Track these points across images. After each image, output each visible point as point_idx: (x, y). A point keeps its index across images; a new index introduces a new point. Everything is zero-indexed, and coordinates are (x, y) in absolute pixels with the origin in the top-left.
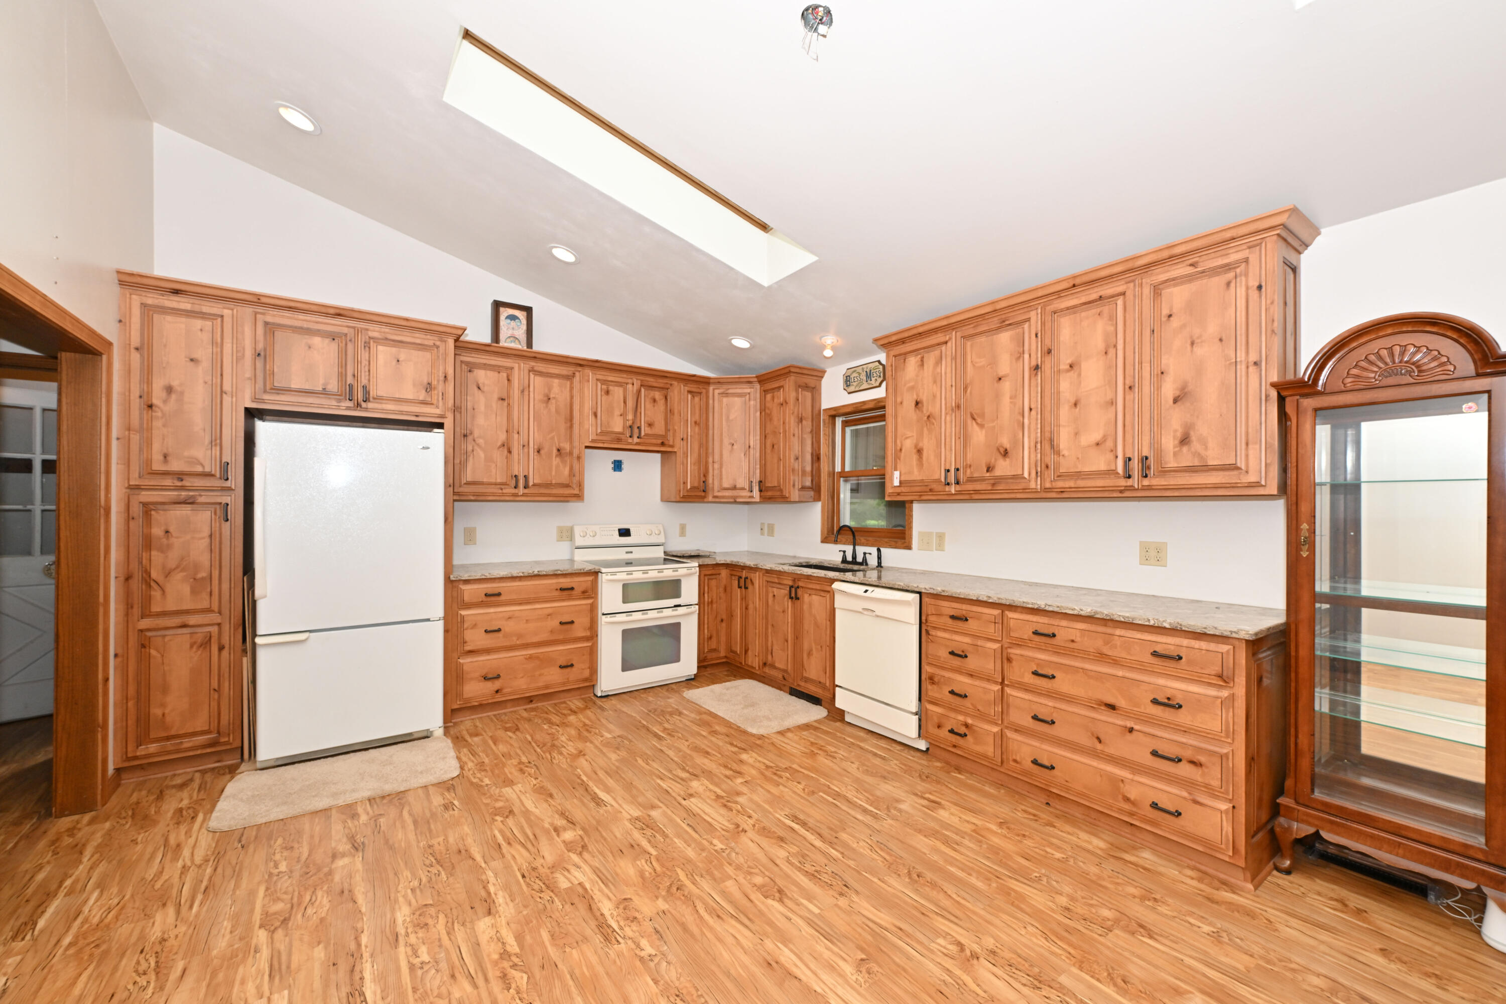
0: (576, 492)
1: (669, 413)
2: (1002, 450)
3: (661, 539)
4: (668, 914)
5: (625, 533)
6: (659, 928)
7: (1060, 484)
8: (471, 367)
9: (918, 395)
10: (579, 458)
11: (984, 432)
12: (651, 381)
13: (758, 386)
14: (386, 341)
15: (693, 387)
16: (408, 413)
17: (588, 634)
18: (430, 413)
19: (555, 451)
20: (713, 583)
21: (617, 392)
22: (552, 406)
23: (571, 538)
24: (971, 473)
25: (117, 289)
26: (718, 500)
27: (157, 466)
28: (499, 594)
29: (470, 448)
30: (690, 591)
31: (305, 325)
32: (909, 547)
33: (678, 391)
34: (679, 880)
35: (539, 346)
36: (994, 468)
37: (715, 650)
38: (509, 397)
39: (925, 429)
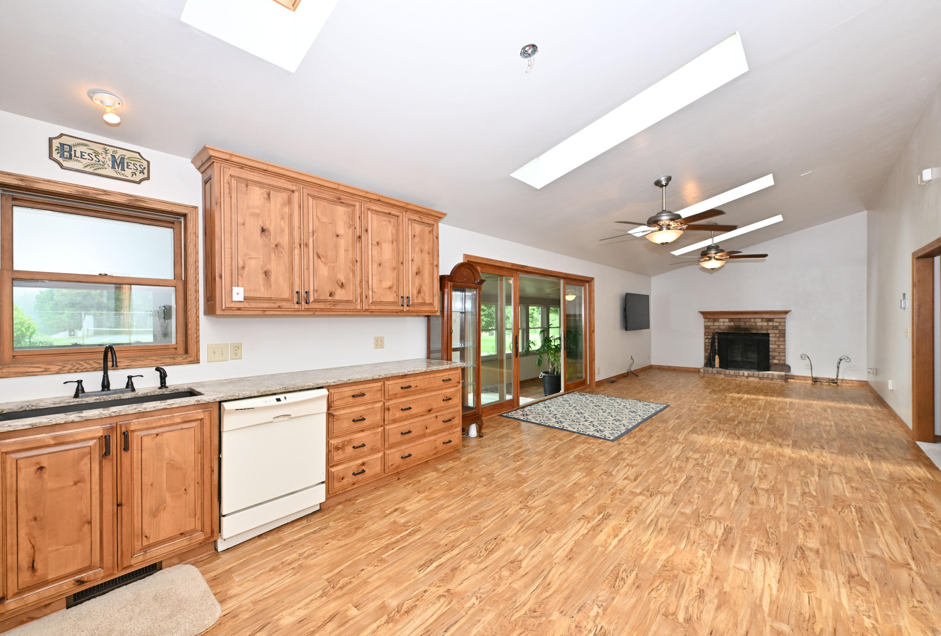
2: (340, 283)
7: (373, 307)
9: (263, 222)
11: (327, 268)
24: (318, 296)
32: (197, 363)
36: (334, 294)
39: (273, 255)
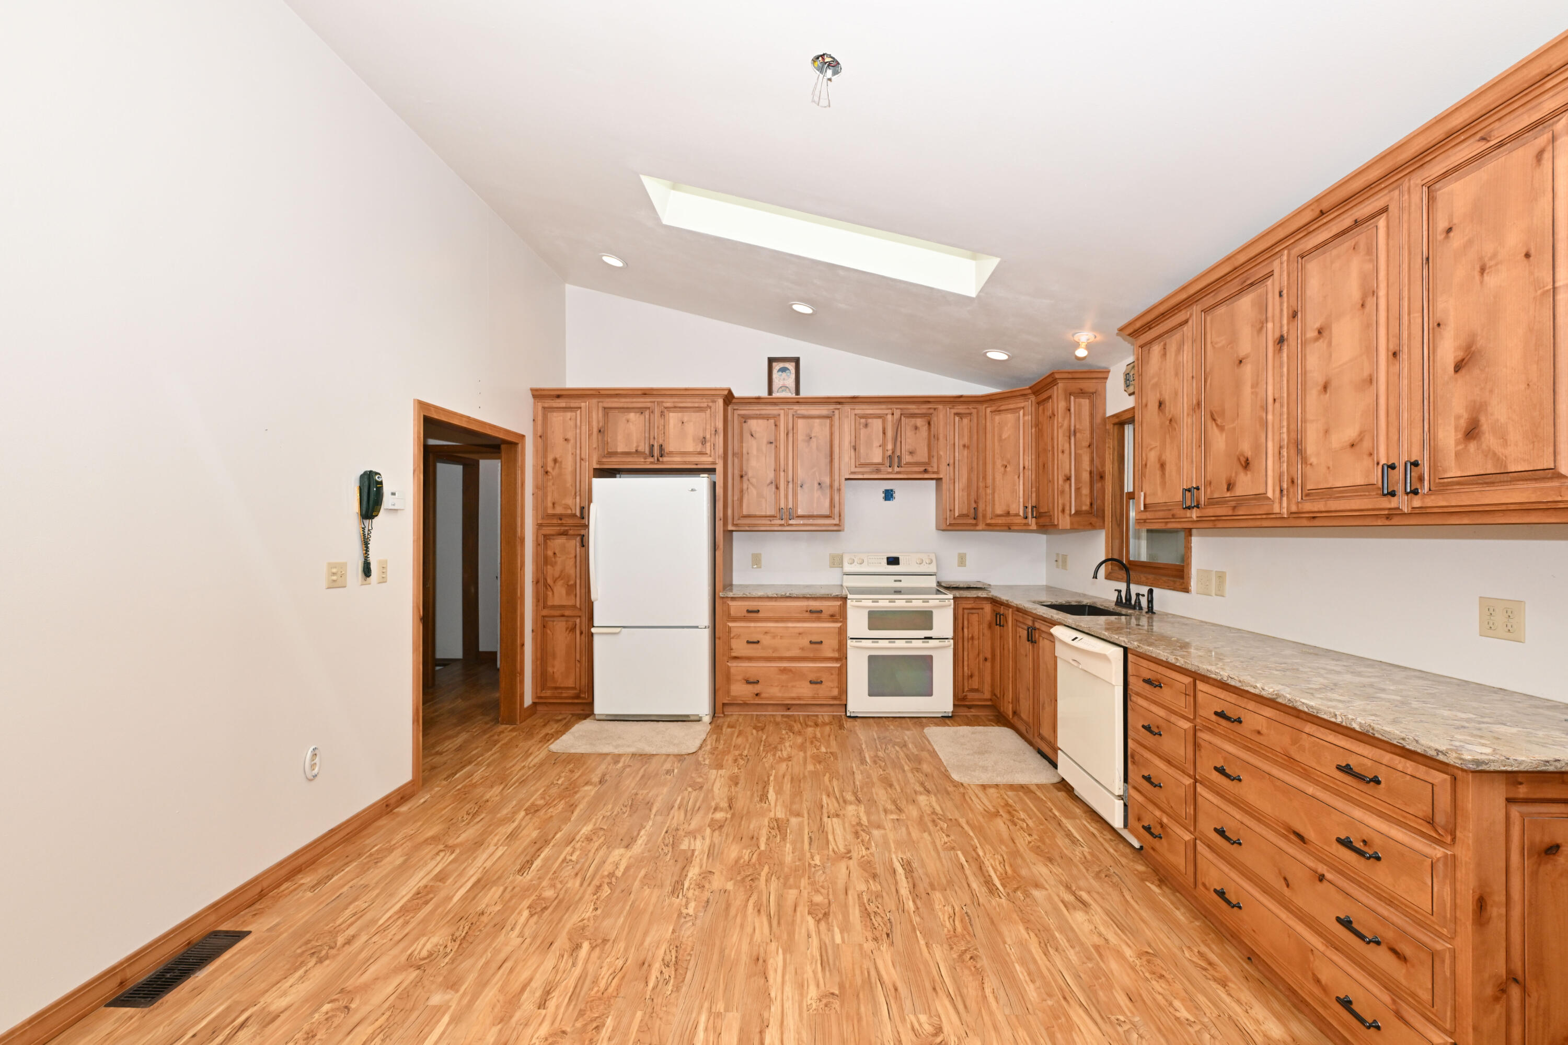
0: (836, 521)
1: (932, 438)
2: (1243, 460)
3: (932, 568)
4: (727, 894)
5: (894, 561)
6: (711, 900)
7: (1308, 506)
8: (745, 419)
9: (1161, 394)
10: (839, 490)
11: (1224, 435)
12: (913, 408)
13: (1033, 398)
14: (675, 408)
15: (961, 409)
16: (690, 463)
17: (836, 655)
18: (705, 461)
19: (816, 485)
20: (974, 618)
21: (877, 424)
22: (814, 443)
23: (841, 565)
24: (1212, 492)
25: (531, 400)
26: (990, 527)
27: (550, 511)
28: (758, 611)
29: (745, 487)
30: (944, 623)
31: (626, 405)
32: (1186, 590)
33: (943, 415)
34: (759, 874)
35: (804, 393)
36: (1234, 484)
37: (977, 690)
38: (776, 440)
39: (1168, 436)
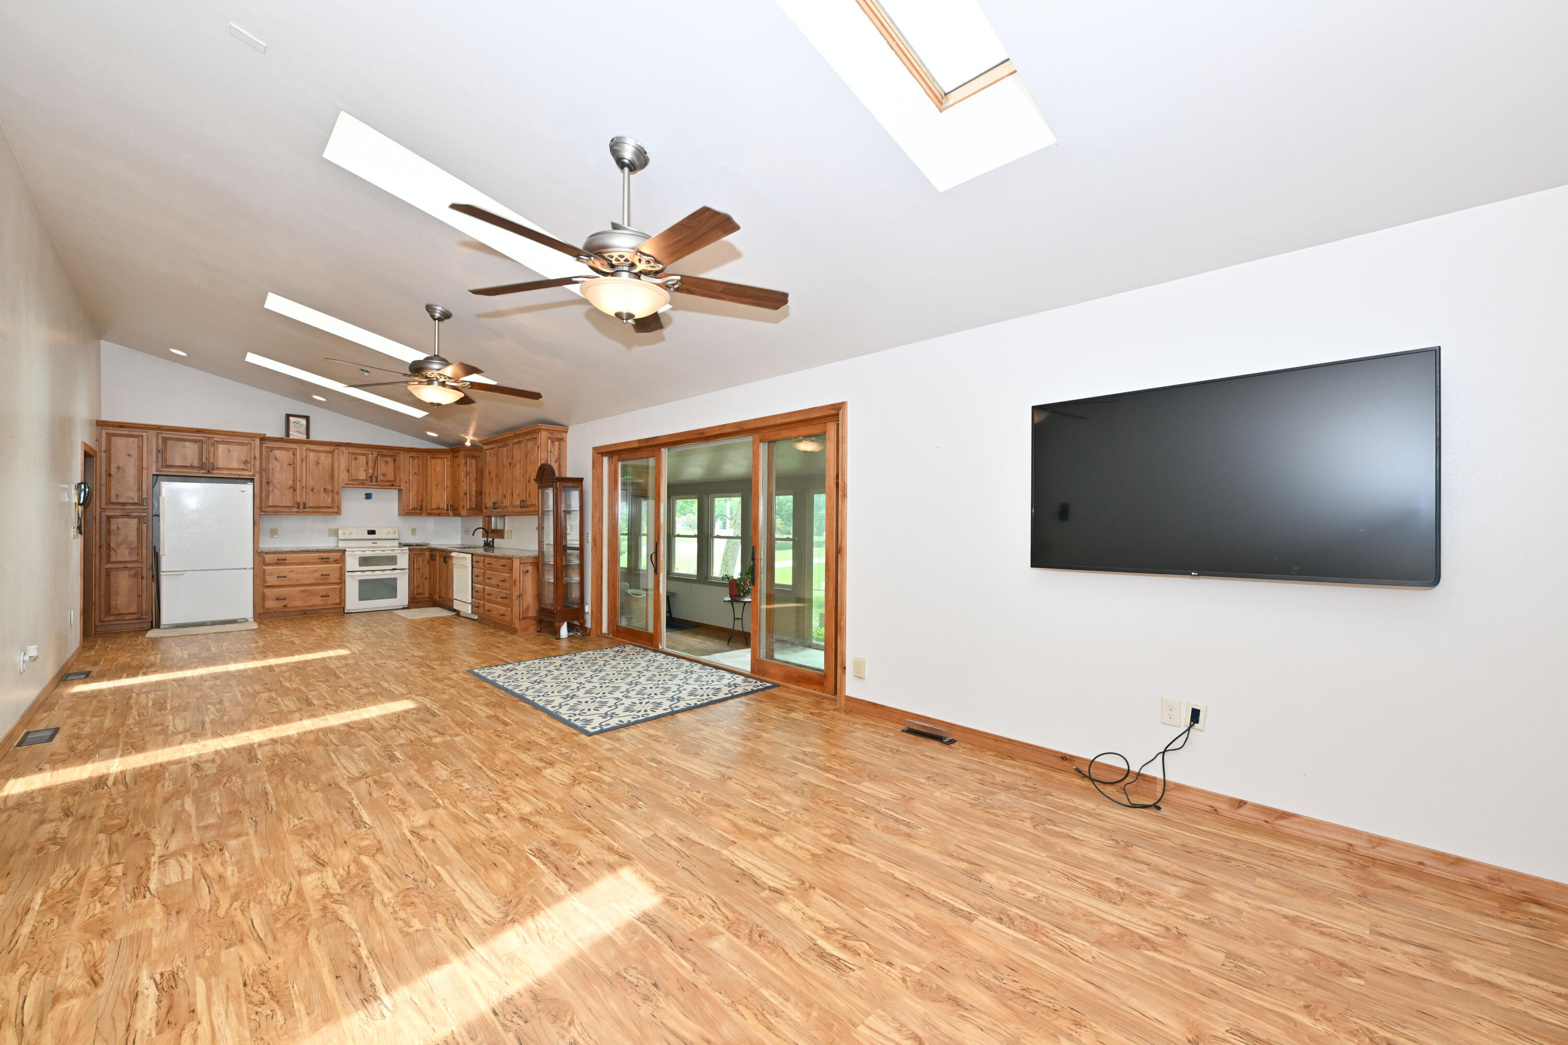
0: (336, 510)
1: (396, 469)
3: (396, 536)
5: (372, 532)
8: (272, 449)
10: (338, 493)
12: (385, 452)
13: (451, 454)
14: (223, 442)
15: (414, 454)
16: (235, 475)
17: (339, 581)
18: (246, 474)
19: (322, 490)
20: (420, 558)
21: (362, 459)
22: (321, 467)
23: (337, 536)
25: (95, 427)
26: (429, 514)
27: (113, 500)
28: (285, 560)
29: (271, 489)
30: (403, 561)
31: (182, 437)
32: (503, 538)
33: (403, 458)
35: (313, 437)
36: (503, 501)
37: (422, 594)
38: (294, 463)
